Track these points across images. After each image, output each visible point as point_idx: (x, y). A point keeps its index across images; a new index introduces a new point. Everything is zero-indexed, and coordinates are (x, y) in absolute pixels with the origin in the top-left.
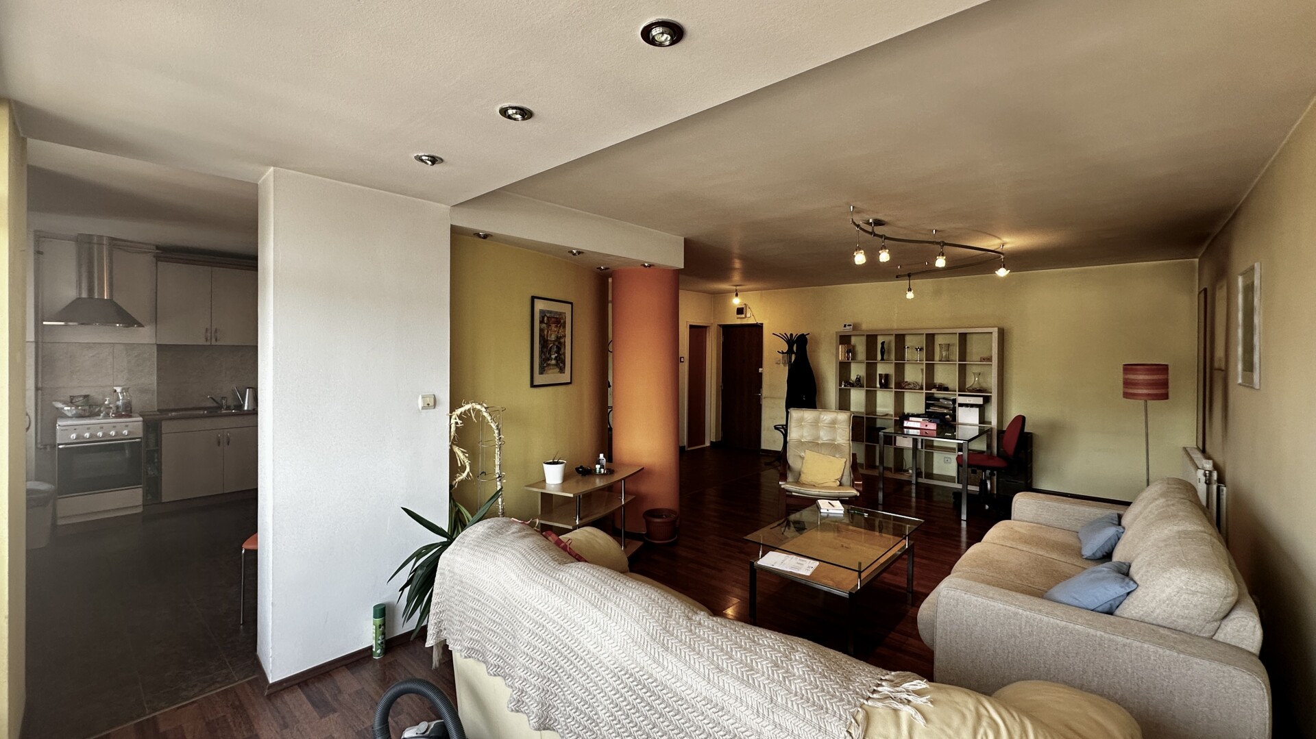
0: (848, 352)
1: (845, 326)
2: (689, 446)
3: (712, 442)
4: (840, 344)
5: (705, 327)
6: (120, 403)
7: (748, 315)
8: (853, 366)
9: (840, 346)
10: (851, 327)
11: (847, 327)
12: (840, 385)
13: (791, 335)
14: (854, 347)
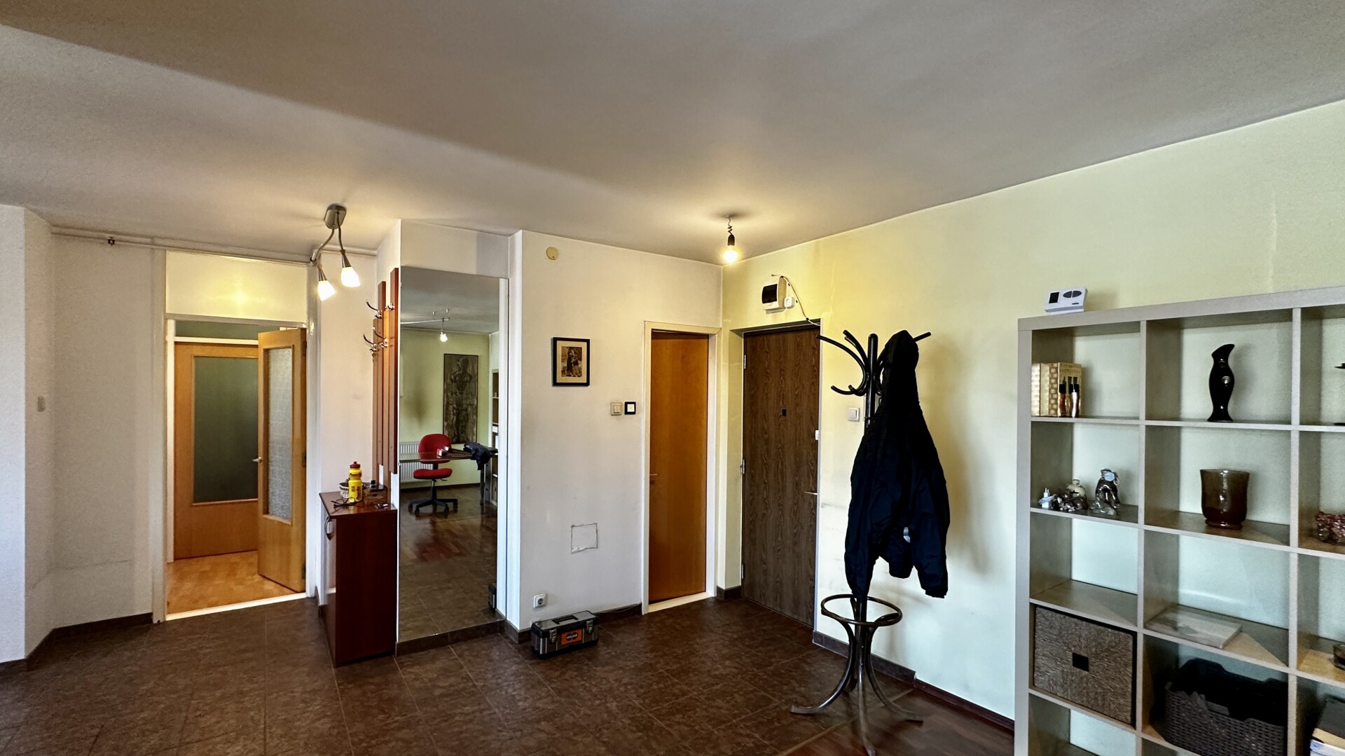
0: (1066, 388)
1: (1054, 298)
2: (651, 602)
3: (719, 590)
4: (1037, 359)
5: (706, 337)
7: (788, 304)
8: (1083, 435)
9: (1036, 369)
10: (1080, 299)
11: (1063, 302)
12: (1036, 502)
13: (873, 339)
14: (1085, 372)
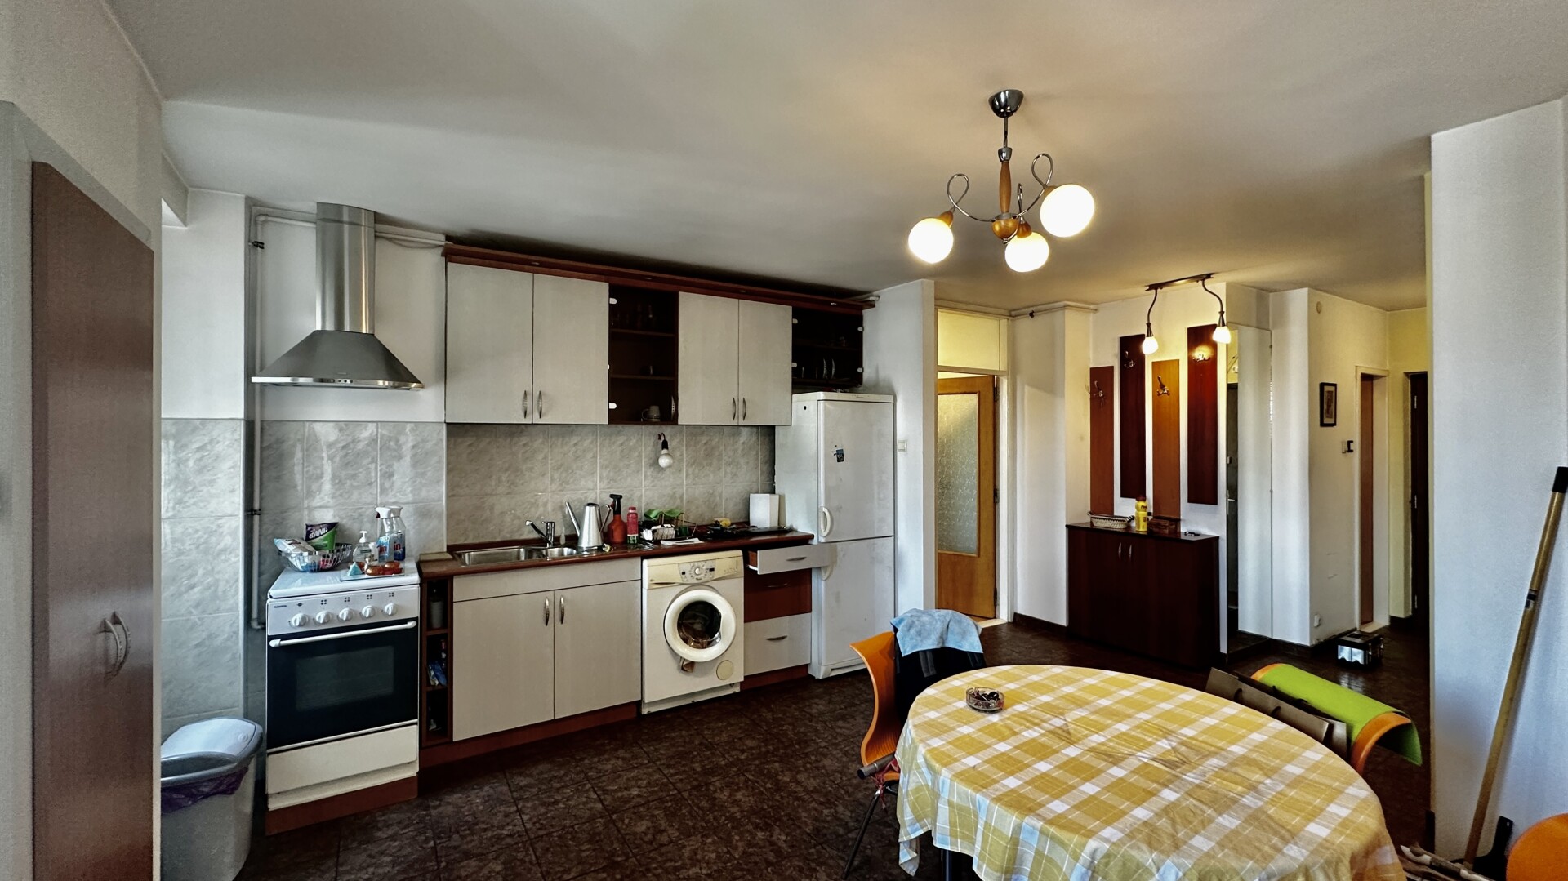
3: (1393, 619)
5: (1375, 379)
6: (384, 540)
